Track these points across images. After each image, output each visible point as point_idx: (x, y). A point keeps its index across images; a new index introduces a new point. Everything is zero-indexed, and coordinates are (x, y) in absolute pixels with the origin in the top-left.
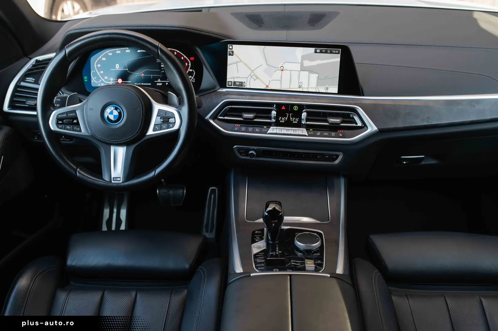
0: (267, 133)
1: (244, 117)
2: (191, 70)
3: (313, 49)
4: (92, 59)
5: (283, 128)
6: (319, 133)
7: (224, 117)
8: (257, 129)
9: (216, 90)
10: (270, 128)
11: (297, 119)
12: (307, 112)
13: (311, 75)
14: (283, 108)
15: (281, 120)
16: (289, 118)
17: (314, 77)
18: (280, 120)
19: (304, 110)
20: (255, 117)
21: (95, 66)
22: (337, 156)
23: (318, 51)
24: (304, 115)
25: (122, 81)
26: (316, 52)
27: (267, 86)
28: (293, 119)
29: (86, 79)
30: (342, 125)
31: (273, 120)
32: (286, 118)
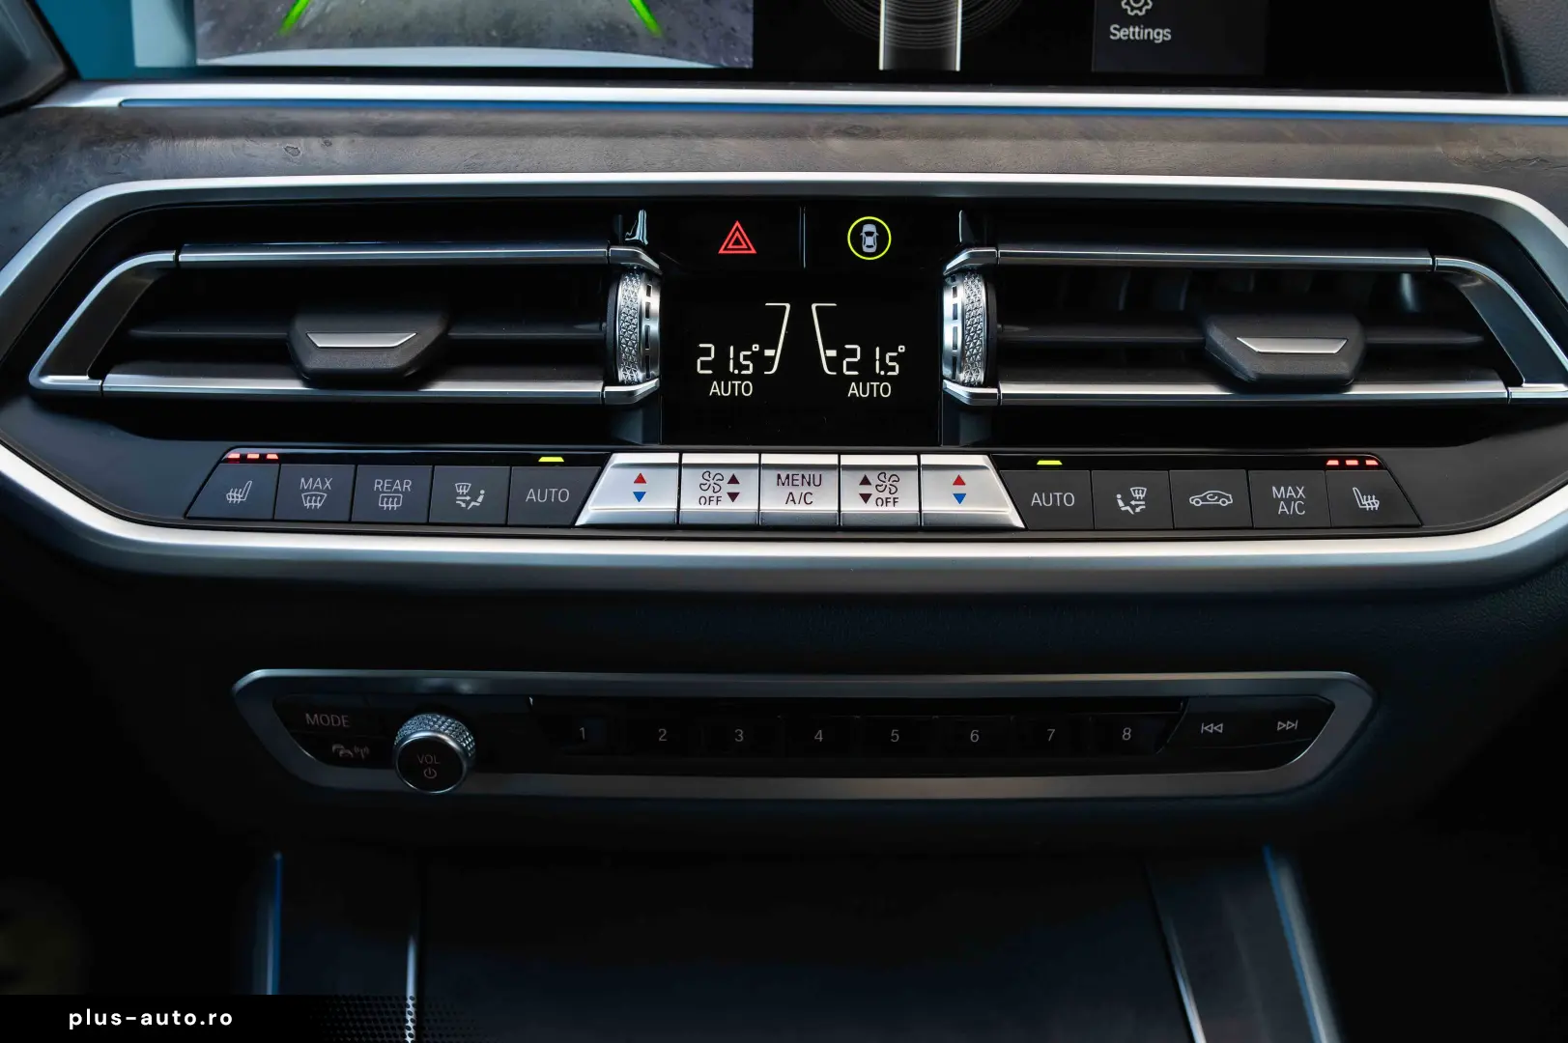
0: (582, 520)
1: (314, 363)
5: (750, 459)
6: (1139, 493)
7: (98, 373)
8: (463, 489)
10: (601, 462)
11: (890, 362)
12: (991, 275)
14: (737, 242)
16: (801, 346)
18: (708, 380)
19: (962, 257)
20: (437, 361)
24: (964, 308)
28: (844, 353)
30: (1361, 392)
31: (640, 383)
32: (769, 353)
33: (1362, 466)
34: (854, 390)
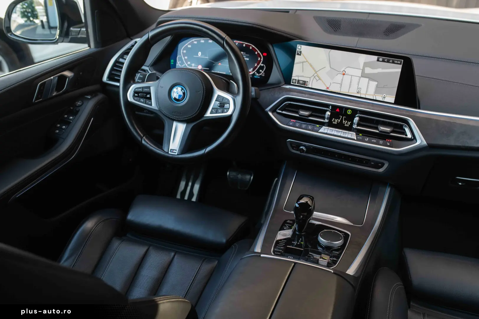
0: (319, 131)
1: (300, 114)
2: (262, 65)
3: (375, 58)
4: (180, 45)
5: (334, 129)
6: (368, 139)
7: (282, 111)
8: (310, 127)
9: (281, 85)
10: (322, 127)
11: (349, 123)
12: (360, 117)
13: (371, 82)
14: (338, 110)
15: (334, 121)
16: (342, 120)
17: (373, 84)
19: (357, 115)
20: (310, 116)
21: (182, 51)
22: (383, 165)
23: (381, 59)
24: (356, 119)
25: (202, 67)
26: (378, 60)
27: (328, 88)
28: (345, 122)
29: (172, 62)
30: (391, 134)
31: (326, 121)
32: (339, 120)
33: (390, 141)
34: (345, 125)
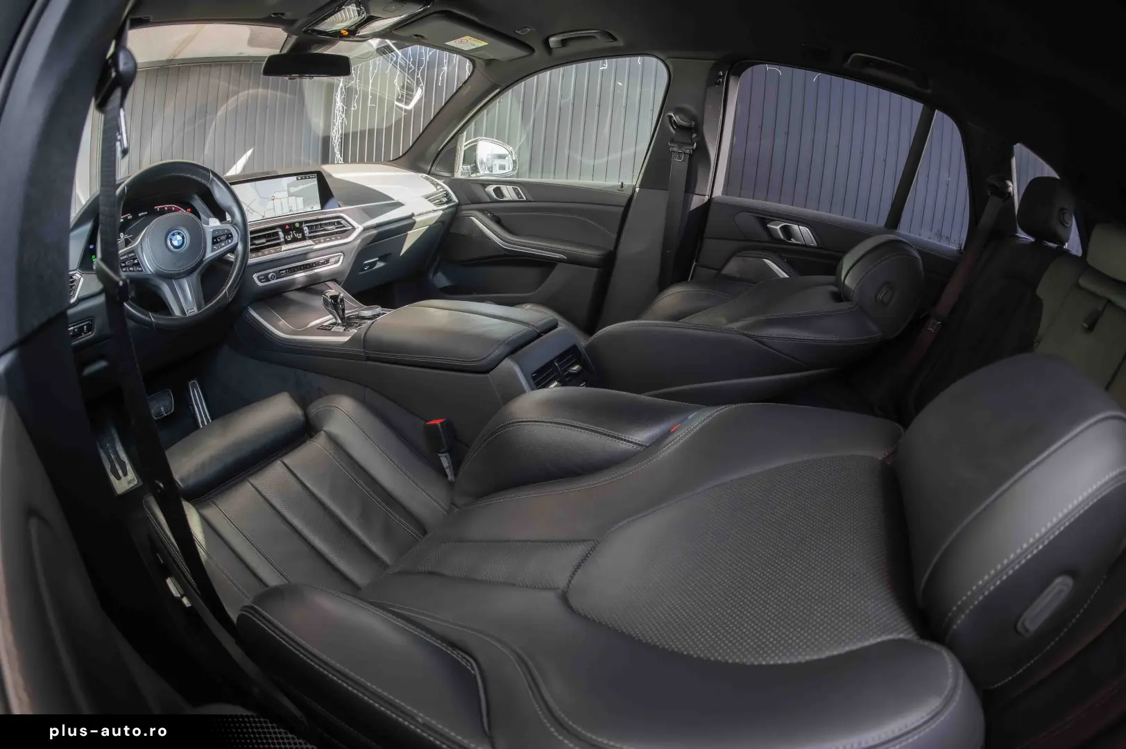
3: (295, 178)
11: (301, 235)
12: (305, 226)
13: (298, 198)
15: (288, 238)
17: (300, 200)
24: (305, 229)
26: (298, 179)
27: (264, 216)
31: (283, 240)
32: (292, 235)
34: (297, 237)
